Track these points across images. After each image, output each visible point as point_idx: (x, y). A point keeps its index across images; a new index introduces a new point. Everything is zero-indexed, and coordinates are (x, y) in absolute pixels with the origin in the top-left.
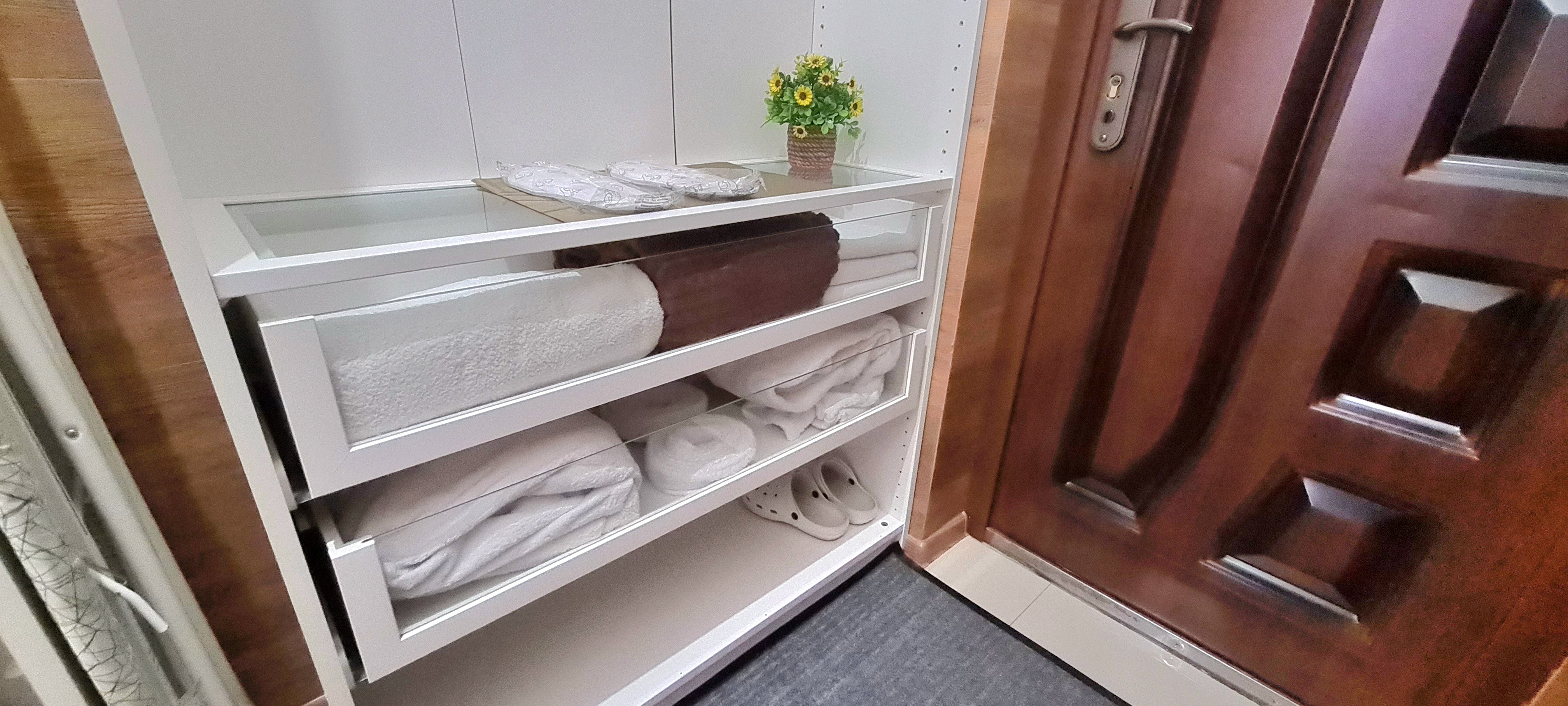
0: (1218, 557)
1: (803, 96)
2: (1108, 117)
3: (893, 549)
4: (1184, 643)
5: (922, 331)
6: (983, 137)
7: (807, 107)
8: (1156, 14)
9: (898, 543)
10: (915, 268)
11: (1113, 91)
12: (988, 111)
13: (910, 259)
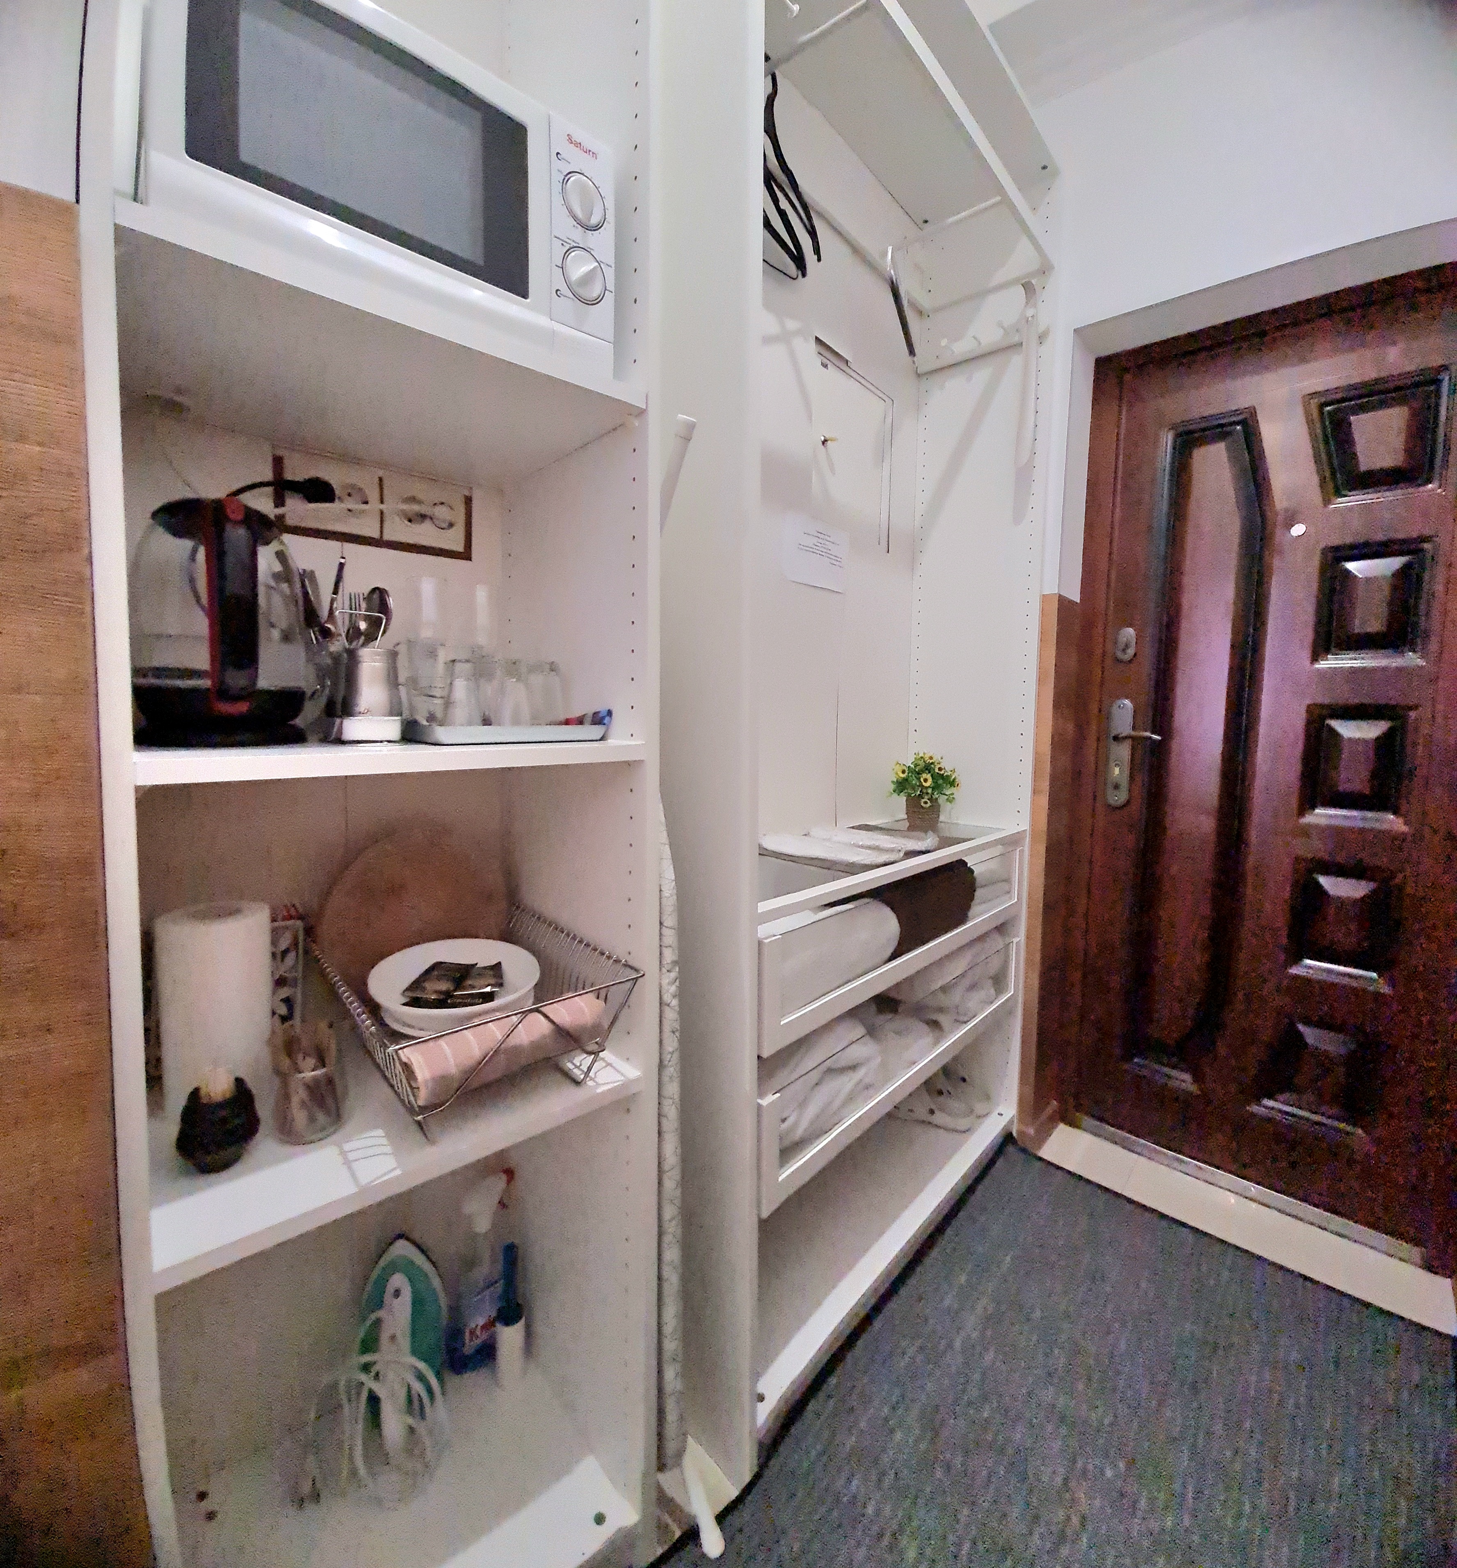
0: (1258, 1101)
1: (926, 780)
2: (1117, 787)
3: (1007, 1139)
4: (1254, 1187)
5: (1018, 939)
6: (1044, 801)
7: (929, 787)
8: (1134, 728)
9: (1011, 1134)
10: (1009, 892)
11: (1117, 771)
12: (1046, 785)
13: (1005, 886)
